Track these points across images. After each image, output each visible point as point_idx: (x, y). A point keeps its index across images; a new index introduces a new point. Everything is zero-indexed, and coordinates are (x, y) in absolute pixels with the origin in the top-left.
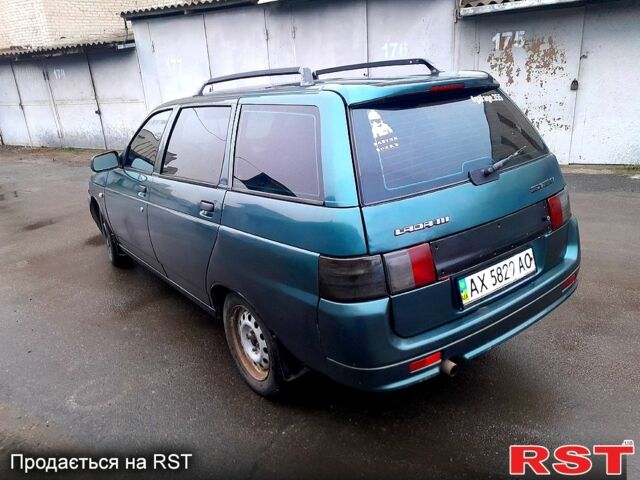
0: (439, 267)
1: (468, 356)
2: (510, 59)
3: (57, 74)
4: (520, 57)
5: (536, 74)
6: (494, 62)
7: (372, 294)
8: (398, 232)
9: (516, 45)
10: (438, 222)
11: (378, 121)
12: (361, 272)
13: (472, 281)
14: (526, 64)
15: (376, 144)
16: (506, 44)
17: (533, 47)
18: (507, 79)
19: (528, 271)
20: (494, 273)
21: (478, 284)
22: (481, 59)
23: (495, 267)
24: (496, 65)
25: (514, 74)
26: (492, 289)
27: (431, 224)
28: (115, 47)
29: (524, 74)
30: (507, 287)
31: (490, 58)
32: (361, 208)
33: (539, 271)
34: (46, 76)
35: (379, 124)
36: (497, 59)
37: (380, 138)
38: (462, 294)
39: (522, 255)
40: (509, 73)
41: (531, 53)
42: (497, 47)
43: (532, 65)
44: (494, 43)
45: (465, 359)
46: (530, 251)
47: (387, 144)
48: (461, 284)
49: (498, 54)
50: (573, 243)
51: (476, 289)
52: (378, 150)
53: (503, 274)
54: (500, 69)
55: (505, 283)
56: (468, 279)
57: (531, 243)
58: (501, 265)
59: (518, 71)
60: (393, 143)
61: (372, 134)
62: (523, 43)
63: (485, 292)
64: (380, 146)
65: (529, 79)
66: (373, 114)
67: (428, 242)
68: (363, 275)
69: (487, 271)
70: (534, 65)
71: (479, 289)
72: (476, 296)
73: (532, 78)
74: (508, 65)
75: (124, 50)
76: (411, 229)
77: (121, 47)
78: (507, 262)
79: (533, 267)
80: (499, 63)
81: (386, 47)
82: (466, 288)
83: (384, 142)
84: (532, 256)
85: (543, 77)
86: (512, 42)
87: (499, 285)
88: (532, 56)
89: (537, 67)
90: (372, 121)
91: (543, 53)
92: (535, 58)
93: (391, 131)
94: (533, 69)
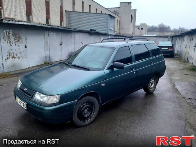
2: (9, 38)
4: (12, 38)
6: (5, 39)
9: (10, 34)
14: (14, 40)
16: (8, 33)
17: (15, 35)
18: (10, 45)
29: (14, 42)
40: (10, 43)
41: (14, 37)
44: (4, 33)
49: (6, 37)
54: (7, 41)
59: (12, 42)
62: (12, 34)
65: (15, 45)
70: (16, 41)
74: (9, 40)
80: (7, 39)
85: (19, 44)
91: (17, 37)
94: (16, 42)
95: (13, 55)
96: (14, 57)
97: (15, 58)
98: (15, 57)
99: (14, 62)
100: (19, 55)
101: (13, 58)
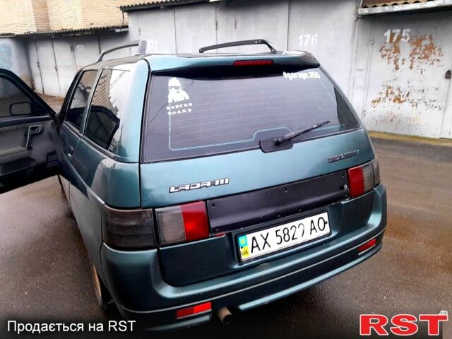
0: (214, 224)
1: (243, 307)
2: (397, 50)
3: (80, 48)
4: (406, 49)
5: (418, 64)
6: (384, 52)
7: (140, 245)
8: (173, 189)
9: (403, 40)
10: (217, 183)
11: (176, 88)
12: (133, 223)
13: (254, 238)
14: (410, 55)
15: (168, 108)
16: (395, 38)
17: (417, 42)
18: (394, 66)
19: (321, 233)
20: (280, 233)
21: (261, 242)
22: (375, 50)
23: (281, 227)
24: (386, 55)
25: (400, 62)
26: (275, 247)
27: (209, 184)
28: (114, 31)
29: (408, 63)
30: (293, 247)
31: (381, 50)
32: (140, 164)
33: (334, 234)
34: (73, 49)
35: (177, 90)
36: (387, 50)
37: (174, 103)
38: (242, 250)
39: (315, 218)
40: (395, 62)
41: (415, 46)
42: (388, 41)
43: (415, 56)
44: (386, 37)
45: (239, 310)
46: (325, 216)
47: (181, 109)
48: (242, 240)
49: (387, 47)
50: (377, 211)
51: (257, 246)
52: (170, 113)
53: (291, 234)
54: (389, 58)
55: (291, 243)
56: (249, 237)
57: (327, 207)
58: (288, 225)
59: (403, 60)
60: (186, 109)
61: (167, 98)
62: (408, 39)
63: (267, 250)
64: (172, 110)
65: (411, 67)
66: (174, 81)
67: (205, 200)
68: (135, 226)
69: (272, 231)
70: (416, 57)
71: (261, 246)
72: (257, 253)
73: (414, 66)
74: (395, 55)
75: (118, 33)
76: (187, 187)
77: (118, 30)
78: (296, 223)
79: (327, 230)
80: (388, 53)
81: (301, 37)
82: (246, 244)
83: (177, 107)
84: (326, 219)
85: (423, 67)
86: (399, 37)
87: (284, 245)
88: (415, 49)
89: (419, 58)
90: (171, 88)
91: (424, 48)
92: (418, 51)
93: (187, 97)
94: (416, 60)
95: (397, 93)
96: (398, 100)
97: (400, 102)
98: (402, 99)
99: (396, 112)
100: (415, 96)
101: (394, 101)
